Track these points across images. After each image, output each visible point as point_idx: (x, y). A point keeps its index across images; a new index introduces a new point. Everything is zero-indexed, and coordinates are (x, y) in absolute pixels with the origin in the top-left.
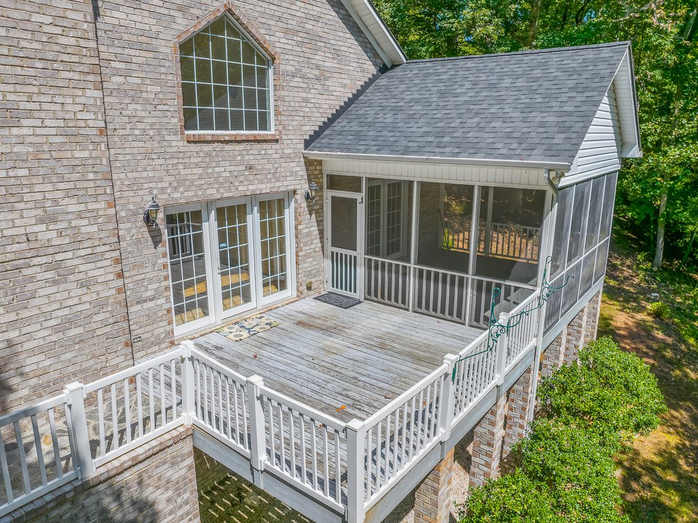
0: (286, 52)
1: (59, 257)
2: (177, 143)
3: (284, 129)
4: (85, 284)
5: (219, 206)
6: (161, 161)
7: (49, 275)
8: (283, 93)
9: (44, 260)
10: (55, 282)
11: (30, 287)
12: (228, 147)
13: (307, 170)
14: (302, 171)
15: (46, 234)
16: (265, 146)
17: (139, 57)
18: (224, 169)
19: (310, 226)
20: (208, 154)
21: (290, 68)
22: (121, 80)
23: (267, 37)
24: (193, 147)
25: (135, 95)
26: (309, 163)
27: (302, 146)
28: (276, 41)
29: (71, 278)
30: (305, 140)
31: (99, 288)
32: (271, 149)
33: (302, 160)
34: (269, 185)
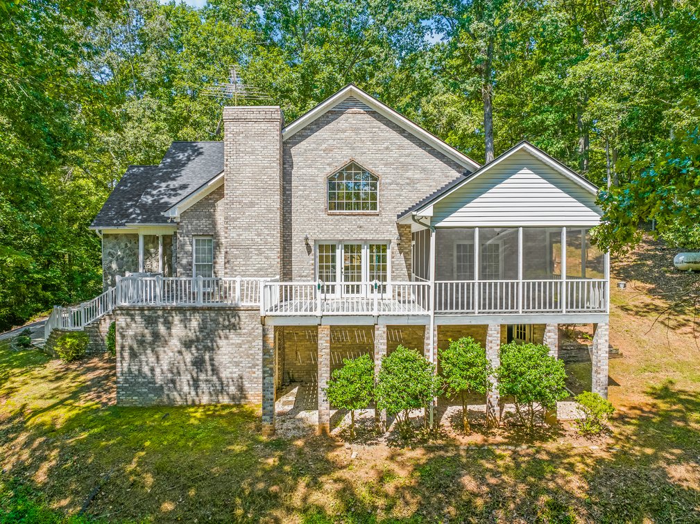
0: (385, 173)
1: (260, 247)
2: (323, 215)
3: (383, 209)
4: (267, 258)
5: (346, 244)
6: (315, 222)
7: (256, 252)
8: (383, 193)
9: (256, 247)
10: (258, 255)
11: (250, 255)
12: (347, 217)
13: (399, 230)
14: (395, 231)
15: (258, 239)
16: (370, 217)
17: (309, 184)
18: (345, 227)
19: (401, 259)
20: (337, 220)
21: (387, 181)
22: (301, 192)
23: (374, 169)
24: (330, 217)
25: (307, 198)
26: (400, 227)
27: (396, 218)
28: (379, 170)
29: (263, 255)
30: (398, 215)
31: (271, 260)
32: (374, 219)
33: (395, 225)
34: (372, 236)
